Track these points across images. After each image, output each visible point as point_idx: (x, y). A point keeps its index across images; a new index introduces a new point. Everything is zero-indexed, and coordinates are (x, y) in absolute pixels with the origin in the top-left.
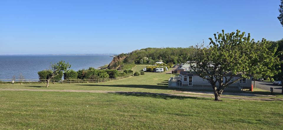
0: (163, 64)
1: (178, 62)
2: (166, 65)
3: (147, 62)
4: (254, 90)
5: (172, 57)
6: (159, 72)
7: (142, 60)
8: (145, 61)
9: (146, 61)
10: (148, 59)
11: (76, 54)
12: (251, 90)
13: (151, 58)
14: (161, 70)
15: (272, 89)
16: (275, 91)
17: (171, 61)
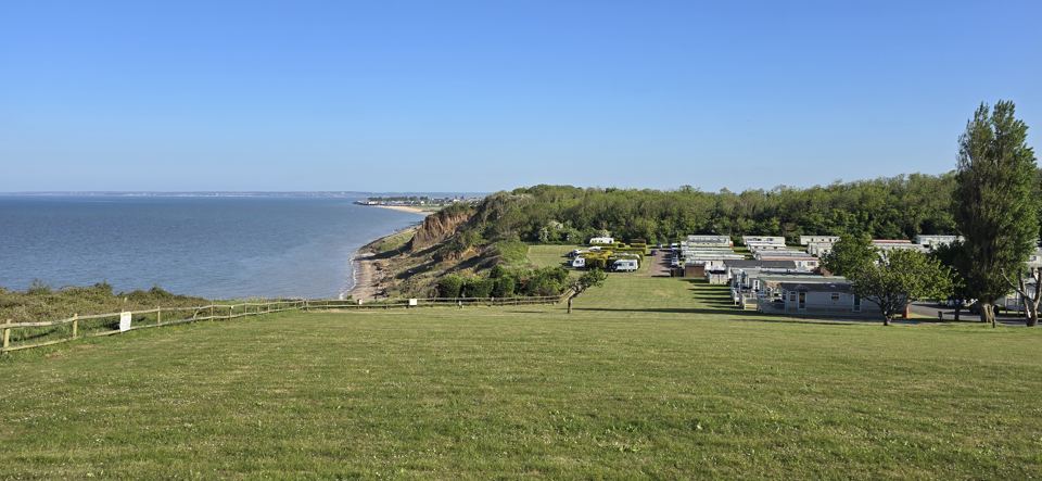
0: (620, 246)
1: (658, 238)
2: (628, 247)
3: (560, 236)
4: (909, 316)
5: (639, 221)
6: (625, 271)
7: (544, 230)
8: (555, 235)
9: (558, 233)
11: (214, 193)
12: (905, 315)
13: (569, 223)
14: (631, 264)
15: (940, 313)
16: (944, 317)
17: (636, 235)
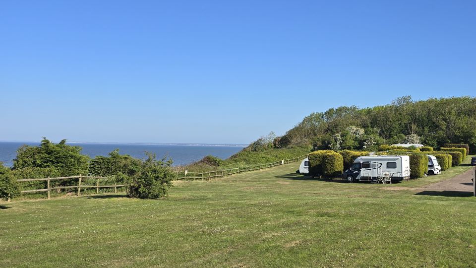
0: (423, 149)
3: (357, 144)
6: (376, 179)
7: (338, 136)
10: (362, 131)
14: (392, 165)
